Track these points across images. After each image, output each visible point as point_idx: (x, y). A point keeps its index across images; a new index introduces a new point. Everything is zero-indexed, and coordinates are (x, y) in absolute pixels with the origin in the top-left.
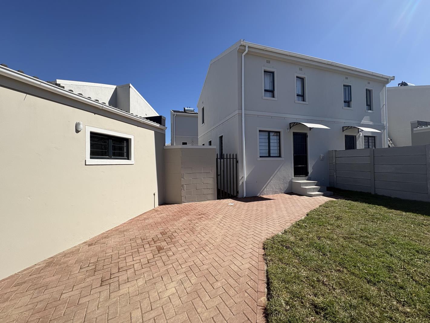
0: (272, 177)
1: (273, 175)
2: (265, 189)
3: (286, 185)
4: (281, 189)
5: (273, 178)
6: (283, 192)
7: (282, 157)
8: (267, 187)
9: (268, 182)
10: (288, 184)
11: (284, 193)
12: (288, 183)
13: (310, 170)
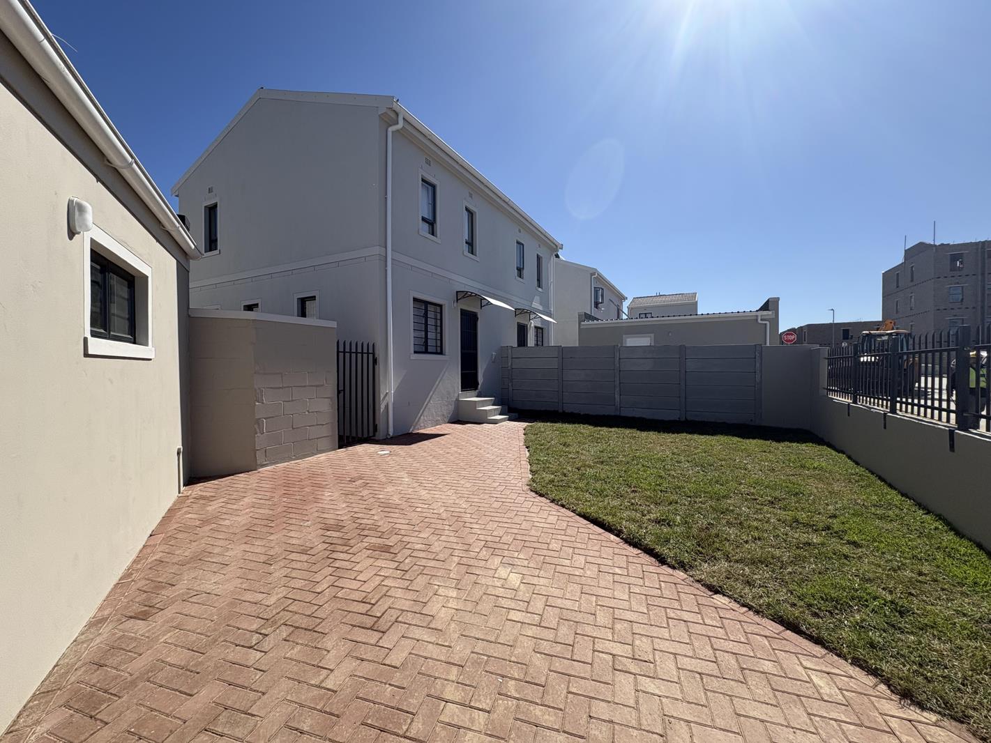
0: (431, 393)
1: (433, 390)
2: (422, 417)
3: (450, 406)
4: (443, 415)
5: (433, 394)
6: (447, 420)
7: (445, 355)
8: (425, 413)
9: (426, 403)
10: (453, 407)
11: (448, 423)
12: (453, 403)
13: (480, 379)
